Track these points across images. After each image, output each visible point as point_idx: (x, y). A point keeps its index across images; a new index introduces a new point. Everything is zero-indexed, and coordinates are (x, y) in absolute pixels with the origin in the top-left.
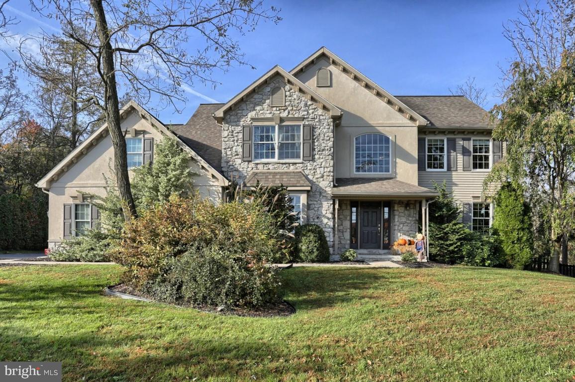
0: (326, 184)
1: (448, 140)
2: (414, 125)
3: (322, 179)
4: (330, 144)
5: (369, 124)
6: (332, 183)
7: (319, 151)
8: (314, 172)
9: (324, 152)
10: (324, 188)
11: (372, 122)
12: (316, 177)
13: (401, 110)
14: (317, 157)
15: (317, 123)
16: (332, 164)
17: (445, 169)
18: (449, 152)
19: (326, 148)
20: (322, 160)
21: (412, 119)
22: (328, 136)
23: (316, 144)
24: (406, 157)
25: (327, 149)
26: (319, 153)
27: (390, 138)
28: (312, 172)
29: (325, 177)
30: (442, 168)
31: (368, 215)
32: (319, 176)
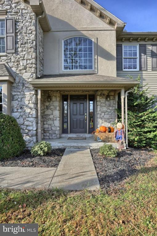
0: (28, 76)
1: (140, 45)
2: (113, 29)
3: (24, 71)
4: (33, 37)
5: (75, 28)
6: (34, 75)
7: (22, 44)
8: (17, 65)
9: (26, 45)
10: (27, 80)
11: (78, 27)
12: (20, 68)
13: (101, 16)
14: (20, 49)
15: (20, 17)
16: (34, 56)
17: (138, 69)
18: (140, 56)
19: (29, 41)
20: (24, 53)
21: (111, 23)
22: (30, 30)
23: (19, 37)
24: (107, 55)
25: (30, 42)
26: (22, 45)
27: (93, 40)
28: (16, 64)
29: (28, 69)
30: (136, 68)
31: (77, 106)
32: (22, 68)
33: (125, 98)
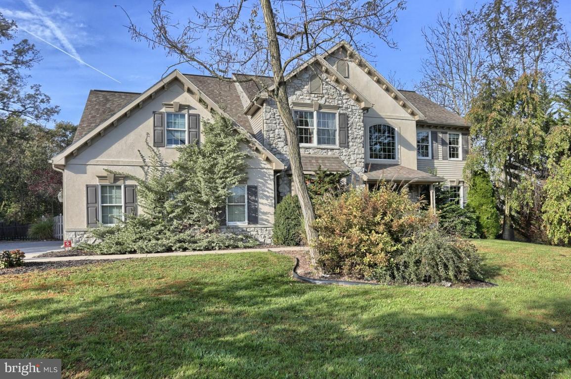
0: (358, 169)
1: (432, 133)
2: (414, 119)
3: (355, 165)
4: (362, 133)
5: (380, 115)
6: (363, 169)
7: (353, 139)
8: (349, 158)
9: (356, 140)
10: (357, 173)
11: (382, 114)
12: (351, 162)
13: (404, 106)
14: (351, 144)
15: (350, 113)
16: (363, 152)
17: (430, 157)
18: (432, 143)
19: (358, 136)
20: (355, 147)
21: (413, 114)
22: (359, 126)
23: (350, 132)
24: (408, 146)
25: (359, 138)
26: (353, 140)
27: (396, 129)
28: (347, 158)
29: (358, 163)
30: (428, 156)
32: (353, 162)
33: (433, 192)
